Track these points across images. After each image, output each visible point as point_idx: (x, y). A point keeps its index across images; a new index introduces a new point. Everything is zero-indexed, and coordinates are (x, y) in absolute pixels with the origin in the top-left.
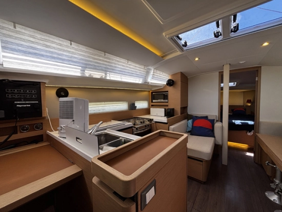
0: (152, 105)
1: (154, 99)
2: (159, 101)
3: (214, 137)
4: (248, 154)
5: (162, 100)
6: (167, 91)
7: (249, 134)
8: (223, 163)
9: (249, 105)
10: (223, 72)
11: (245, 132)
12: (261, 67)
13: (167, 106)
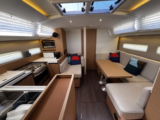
0: (44, 50)
2: (48, 47)
5: (51, 47)
6: (54, 41)
13: (55, 50)
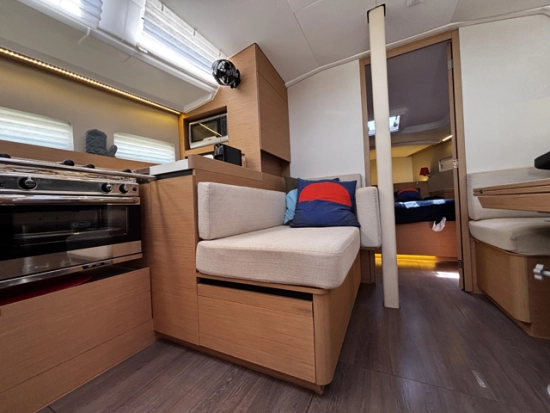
1: (193, 141)
2: (206, 141)
3: (359, 226)
4: (442, 275)
5: (215, 139)
6: (225, 110)
7: (437, 228)
8: (387, 305)
9: (425, 179)
10: (368, 57)
11: (427, 223)
12: (458, 29)
